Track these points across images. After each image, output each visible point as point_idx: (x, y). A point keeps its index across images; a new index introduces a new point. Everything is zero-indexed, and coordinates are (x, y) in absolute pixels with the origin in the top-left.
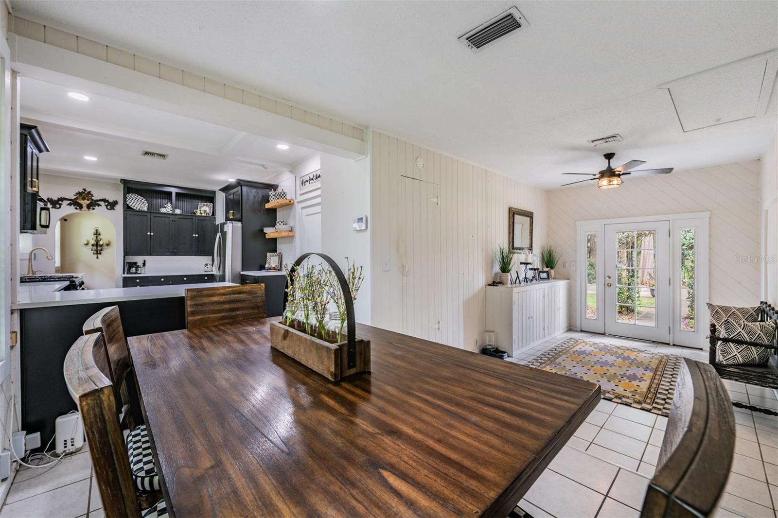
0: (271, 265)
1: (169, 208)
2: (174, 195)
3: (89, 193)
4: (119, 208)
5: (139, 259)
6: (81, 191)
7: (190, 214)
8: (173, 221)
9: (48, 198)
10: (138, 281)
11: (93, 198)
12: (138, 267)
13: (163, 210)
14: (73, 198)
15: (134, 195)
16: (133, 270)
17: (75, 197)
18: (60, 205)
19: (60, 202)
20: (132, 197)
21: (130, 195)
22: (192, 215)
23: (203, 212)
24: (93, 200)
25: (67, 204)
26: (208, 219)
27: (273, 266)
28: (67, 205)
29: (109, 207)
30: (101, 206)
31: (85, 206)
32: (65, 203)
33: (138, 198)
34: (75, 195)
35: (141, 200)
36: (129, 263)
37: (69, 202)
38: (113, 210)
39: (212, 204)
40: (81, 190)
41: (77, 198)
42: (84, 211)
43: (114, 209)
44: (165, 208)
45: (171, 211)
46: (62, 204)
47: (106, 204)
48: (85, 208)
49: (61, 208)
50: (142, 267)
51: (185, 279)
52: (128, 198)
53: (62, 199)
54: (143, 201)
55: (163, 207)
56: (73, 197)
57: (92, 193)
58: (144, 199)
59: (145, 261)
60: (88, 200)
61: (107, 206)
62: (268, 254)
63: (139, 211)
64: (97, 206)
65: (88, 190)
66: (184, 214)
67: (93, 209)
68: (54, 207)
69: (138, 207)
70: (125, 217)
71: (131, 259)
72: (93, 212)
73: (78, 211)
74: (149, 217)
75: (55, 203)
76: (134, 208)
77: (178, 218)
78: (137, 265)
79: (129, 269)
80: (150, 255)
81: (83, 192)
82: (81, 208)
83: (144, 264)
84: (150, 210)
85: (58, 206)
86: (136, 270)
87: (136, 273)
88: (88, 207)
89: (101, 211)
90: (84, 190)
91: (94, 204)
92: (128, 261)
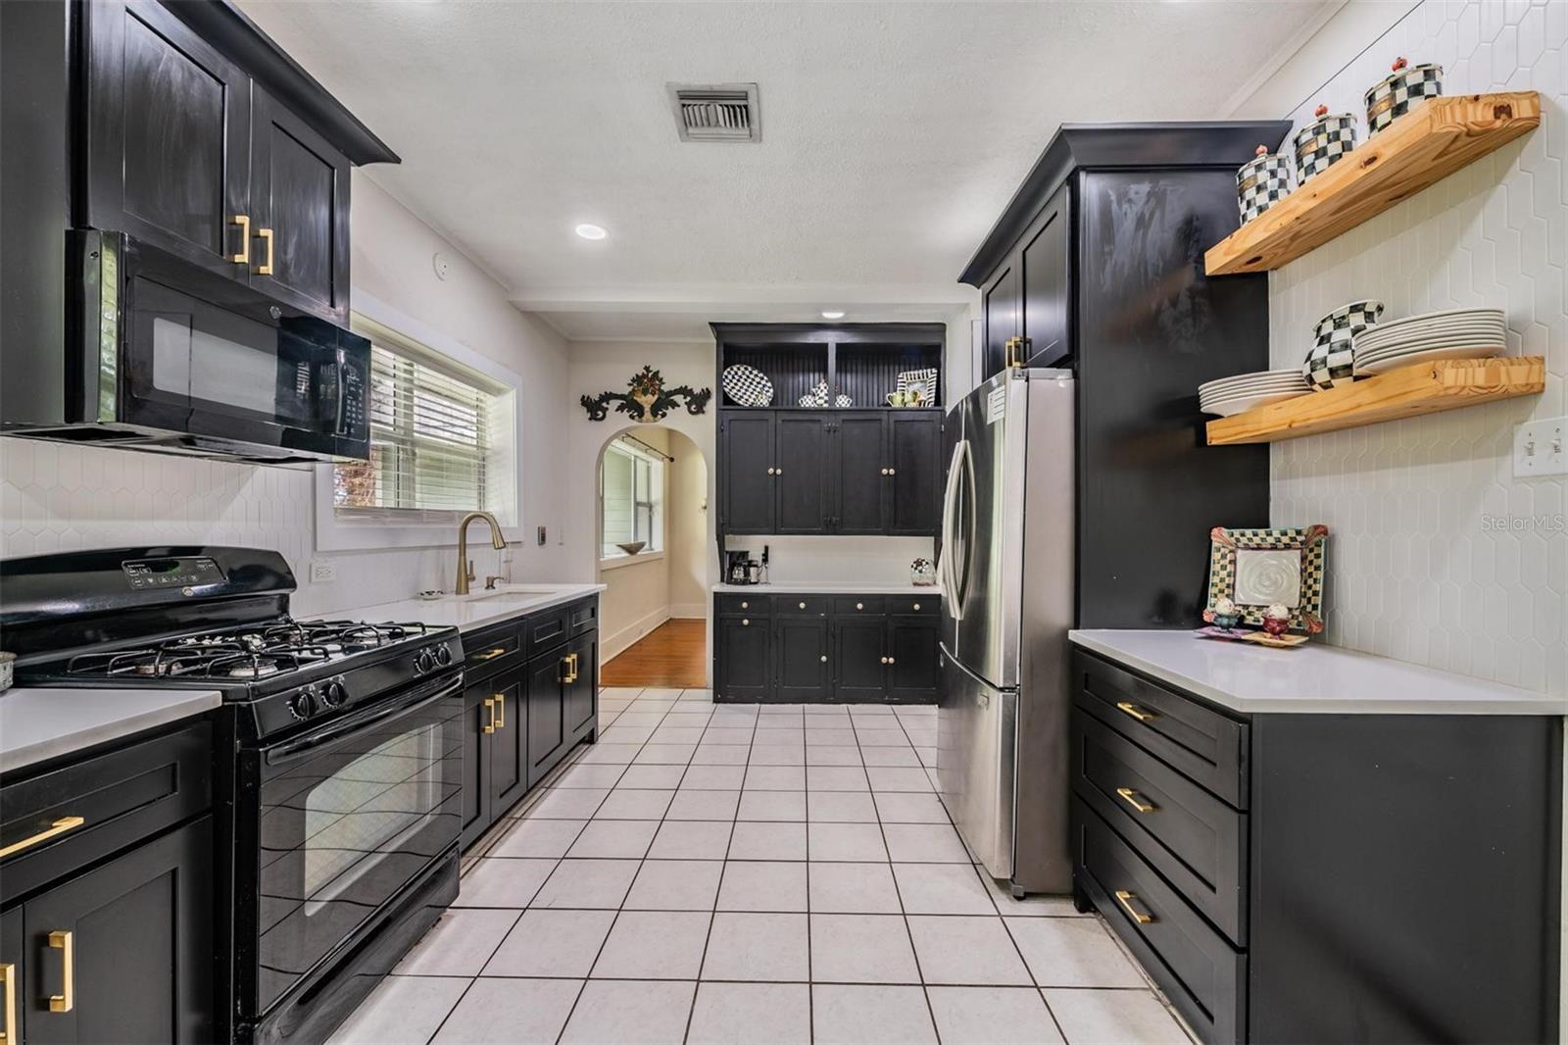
0: (1241, 597)
1: (822, 395)
2: (832, 353)
3: (656, 375)
4: (711, 405)
5: (753, 545)
6: (640, 374)
7: (876, 407)
8: (829, 431)
9: (584, 397)
10: (745, 605)
11: (662, 388)
12: (751, 564)
13: (807, 402)
14: (626, 393)
15: (742, 369)
16: (739, 574)
17: (631, 388)
18: (604, 411)
19: (604, 405)
20: (740, 373)
21: (735, 369)
22: (882, 408)
23: (909, 397)
24: (661, 392)
25: (616, 407)
26: (924, 416)
27: (1279, 612)
28: (617, 410)
29: (693, 408)
30: (679, 406)
31: (647, 408)
32: (615, 404)
34: (630, 385)
35: (758, 380)
36: (732, 554)
37: (618, 402)
38: (701, 416)
39: (934, 370)
40: (641, 371)
41: (633, 393)
42: (648, 420)
43: (703, 412)
44: (814, 395)
45: (826, 402)
46: (607, 409)
47: (689, 399)
48: (648, 415)
49: (606, 419)
50: (760, 564)
51: (860, 606)
52: (730, 377)
53: (608, 397)
54: (763, 382)
55: (809, 394)
56: (627, 390)
57: (660, 376)
58: (766, 378)
59: (767, 548)
60: (653, 394)
61: (689, 404)
62: (1220, 536)
63: (752, 409)
64: (670, 408)
65: (654, 369)
66: (859, 407)
67: (664, 415)
68: (594, 418)
69: (751, 400)
70: (720, 430)
71: (736, 543)
72: (662, 423)
73: (634, 423)
74: (772, 421)
75: (595, 408)
76: (740, 402)
77: (843, 421)
78: (750, 559)
79: (731, 569)
80: (775, 534)
81: (644, 376)
82: (641, 414)
83: (766, 559)
84: (777, 405)
85: (600, 414)
86: (747, 574)
87: (745, 582)
88: (658, 409)
89: (678, 418)
90: (647, 369)
91: (664, 404)
92: (727, 549)
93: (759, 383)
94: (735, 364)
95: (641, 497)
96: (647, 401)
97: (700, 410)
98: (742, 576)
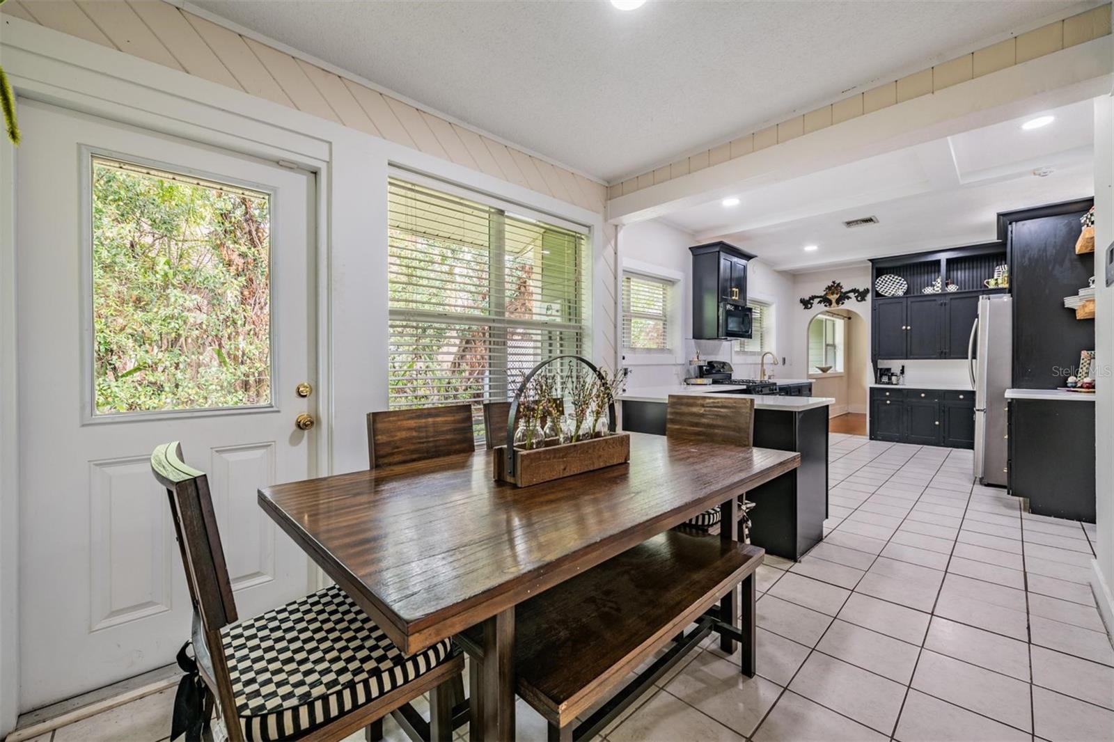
1: (937, 285)
2: (943, 264)
3: (839, 284)
4: (869, 297)
5: (895, 365)
7: (974, 289)
8: (944, 305)
9: (801, 299)
10: (888, 394)
11: (842, 290)
12: (892, 374)
13: (929, 290)
15: (888, 277)
16: (885, 379)
17: (825, 293)
18: (812, 304)
19: (812, 301)
20: (886, 279)
21: (883, 277)
22: (980, 289)
23: (999, 281)
24: (842, 292)
25: (817, 302)
29: (859, 298)
30: (851, 298)
31: (834, 301)
32: (817, 300)
33: (894, 280)
34: (825, 291)
35: (897, 281)
36: (881, 369)
37: (819, 299)
38: (864, 302)
40: (830, 284)
41: (826, 294)
42: (834, 307)
43: (865, 300)
44: (933, 286)
45: (941, 289)
47: (856, 294)
48: (834, 304)
49: (812, 308)
50: (899, 373)
53: (813, 298)
54: (901, 282)
55: (930, 286)
56: (823, 294)
57: (841, 285)
58: (902, 279)
59: (903, 367)
60: (837, 294)
61: (857, 297)
63: (893, 297)
64: (846, 300)
65: (837, 282)
66: (963, 290)
67: (843, 303)
68: (806, 308)
69: (893, 293)
70: (874, 309)
71: (884, 364)
72: (841, 307)
73: (827, 309)
74: (905, 304)
75: (806, 303)
76: (886, 295)
77: (951, 299)
78: (892, 372)
79: (881, 376)
80: (907, 359)
81: (832, 286)
82: (830, 304)
83: (902, 372)
84: (910, 294)
85: (809, 306)
86: (890, 379)
87: (890, 383)
88: (838, 302)
89: (851, 304)
90: (834, 282)
91: (843, 297)
92: (879, 367)
93: (898, 283)
94: (883, 275)
95: (830, 341)
96: (834, 297)
97: (863, 299)
98: (887, 380)
